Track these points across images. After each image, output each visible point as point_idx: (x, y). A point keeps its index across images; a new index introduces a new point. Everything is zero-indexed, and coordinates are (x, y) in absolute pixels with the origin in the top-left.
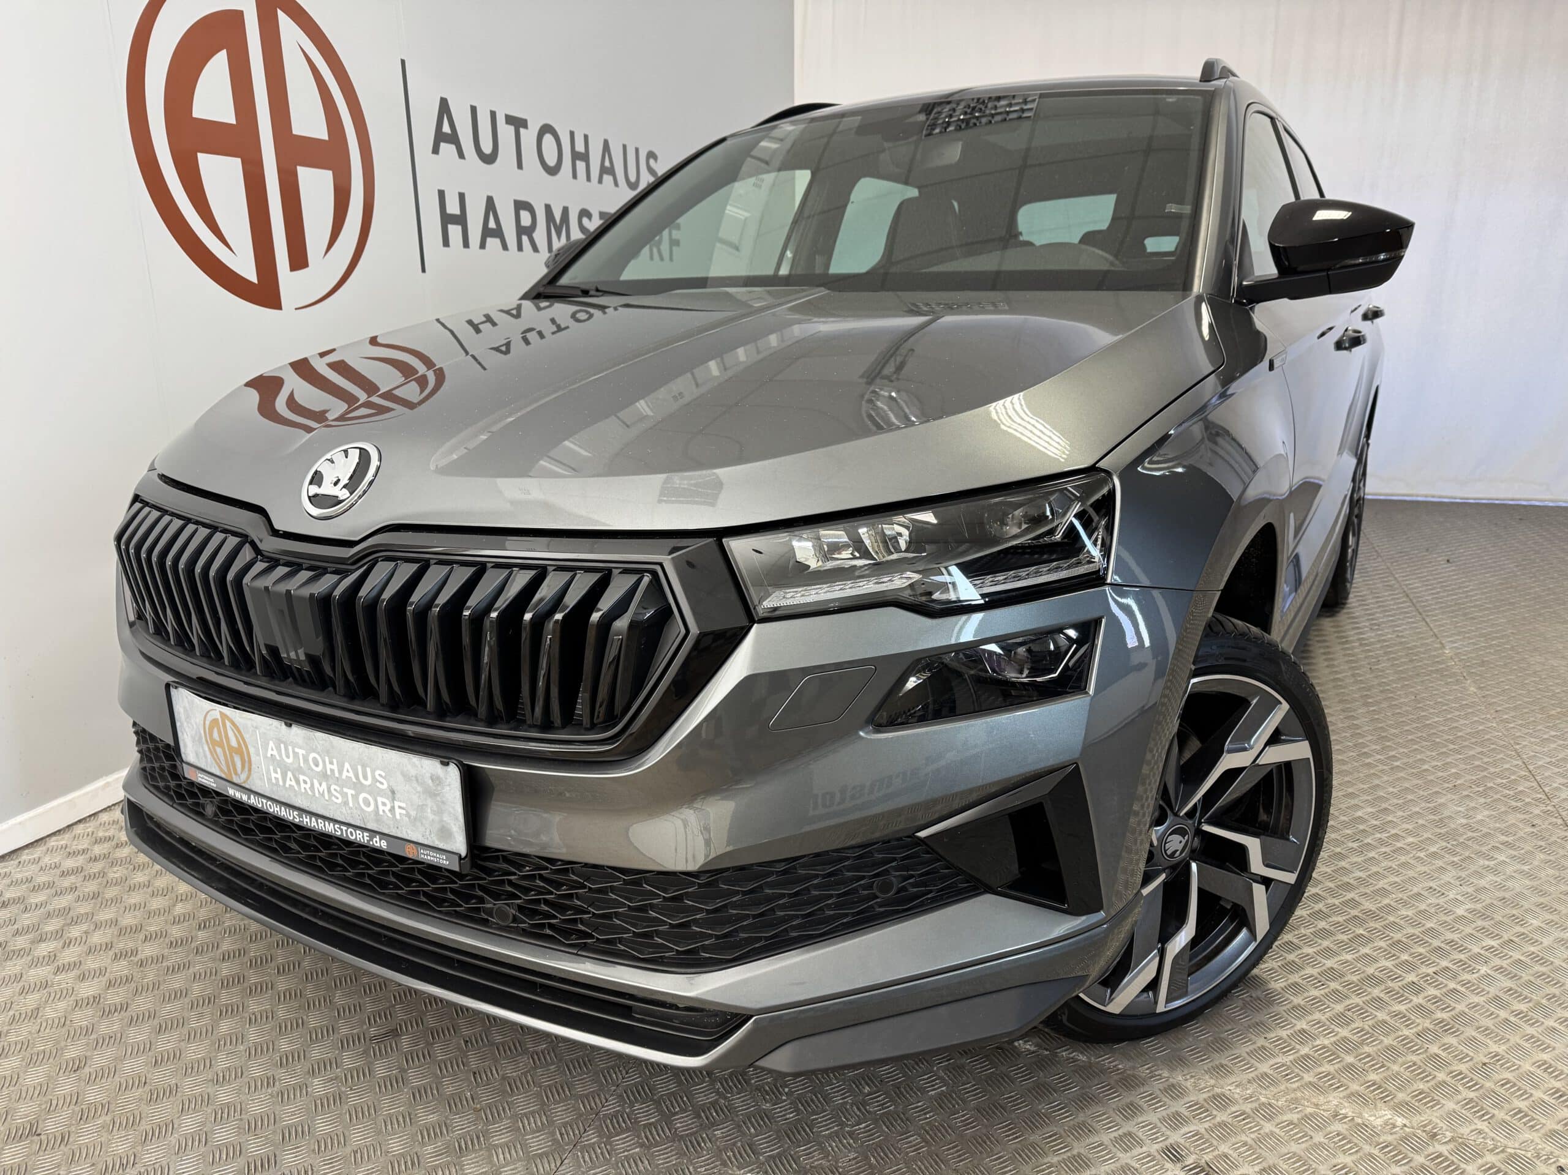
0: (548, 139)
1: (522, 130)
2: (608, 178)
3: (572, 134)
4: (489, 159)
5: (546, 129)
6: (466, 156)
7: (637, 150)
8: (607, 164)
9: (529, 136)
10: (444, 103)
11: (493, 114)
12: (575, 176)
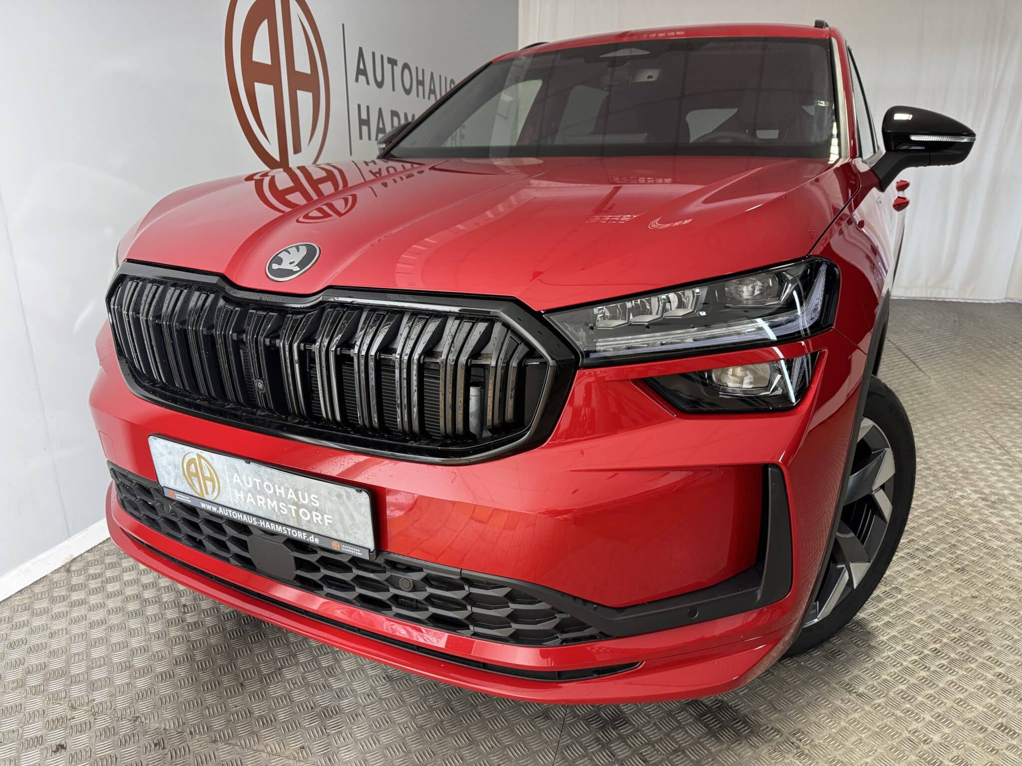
0: (406, 71)
1: (395, 67)
2: (432, 96)
3: (417, 68)
4: (380, 85)
5: (406, 66)
6: (370, 83)
7: (446, 78)
8: (432, 87)
9: (398, 69)
10: (361, 49)
11: (382, 56)
12: (418, 95)
